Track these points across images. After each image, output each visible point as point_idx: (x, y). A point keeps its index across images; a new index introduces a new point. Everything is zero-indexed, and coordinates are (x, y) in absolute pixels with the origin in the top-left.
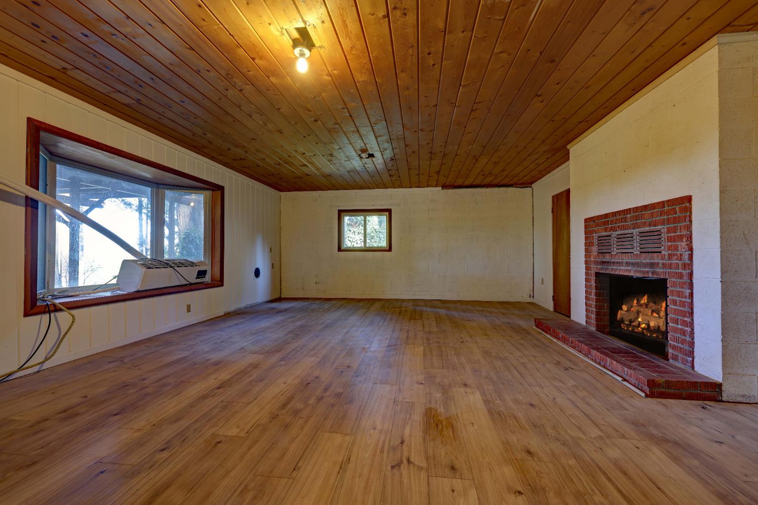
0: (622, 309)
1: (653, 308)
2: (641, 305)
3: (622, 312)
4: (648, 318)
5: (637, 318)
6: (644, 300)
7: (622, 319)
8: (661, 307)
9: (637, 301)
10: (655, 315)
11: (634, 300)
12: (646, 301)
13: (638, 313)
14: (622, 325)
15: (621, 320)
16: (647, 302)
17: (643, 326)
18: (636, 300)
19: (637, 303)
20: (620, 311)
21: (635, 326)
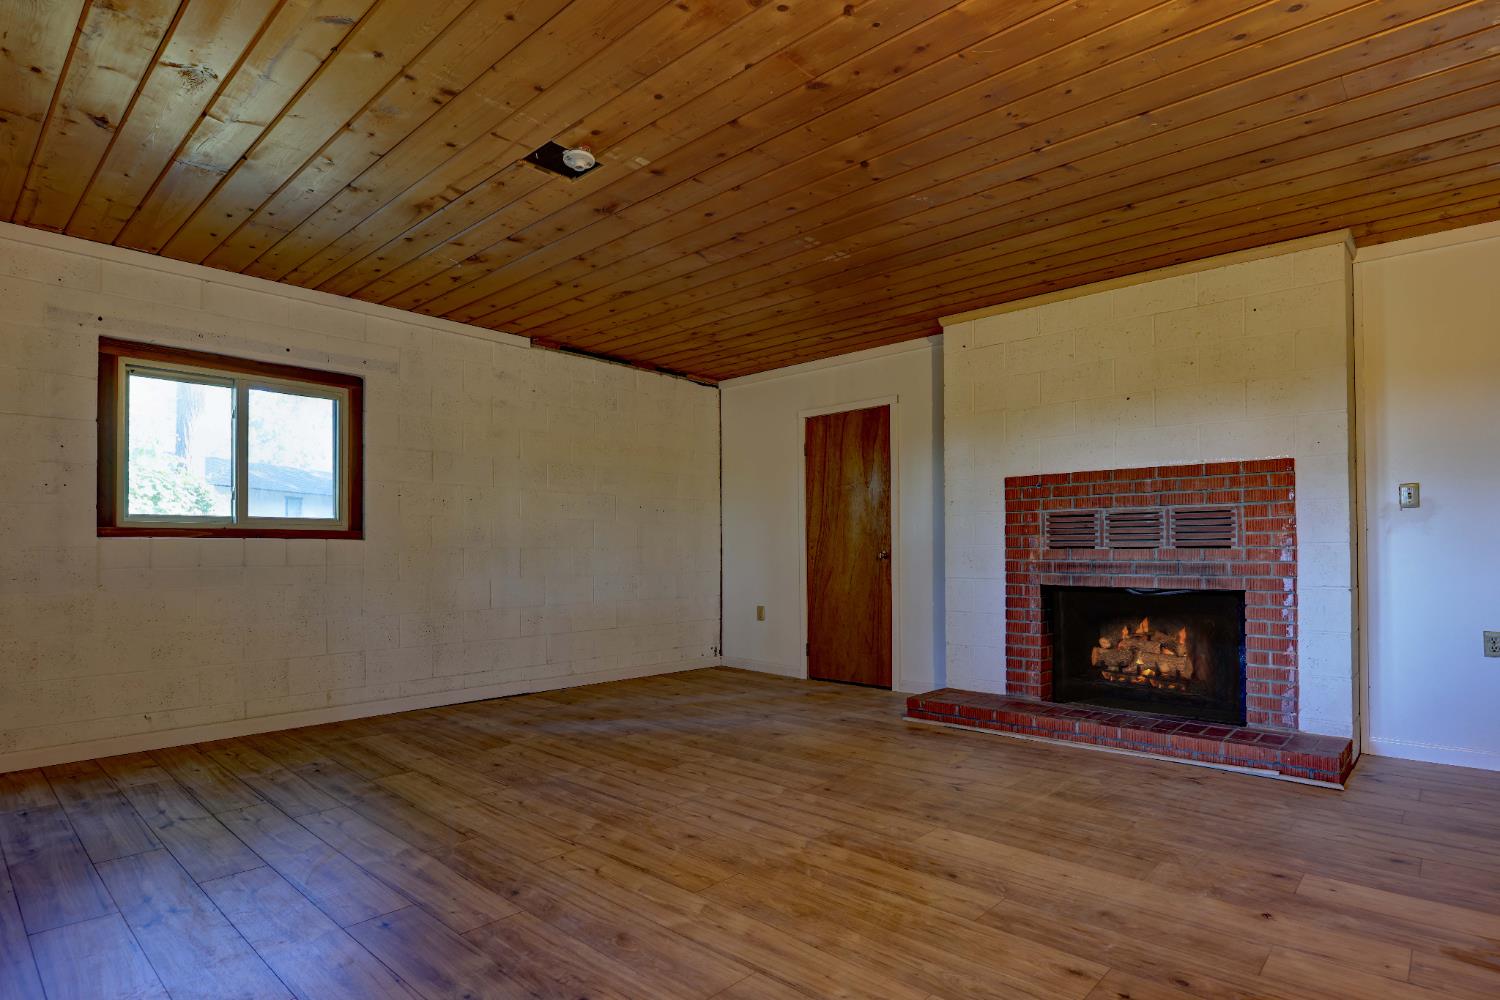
0: (1099, 646)
1: (1162, 641)
2: (1138, 637)
3: (1101, 651)
4: (1155, 658)
5: (1134, 659)
6: (1144, 627)
7: (1103, 662)
8: (1178, 638)
9: (1129, 629)
10: (1168, 652)
11: (1122, 629)
12: (1146, 630)
13: (1134, 651)
14: (1103, 673)
15: (1099, 665)
16: (1150, 631)
17: (1147, 672)
18: (1126, 628)
19: (1129, 634)
20: (1095, 650)
21: (1130, 674)
